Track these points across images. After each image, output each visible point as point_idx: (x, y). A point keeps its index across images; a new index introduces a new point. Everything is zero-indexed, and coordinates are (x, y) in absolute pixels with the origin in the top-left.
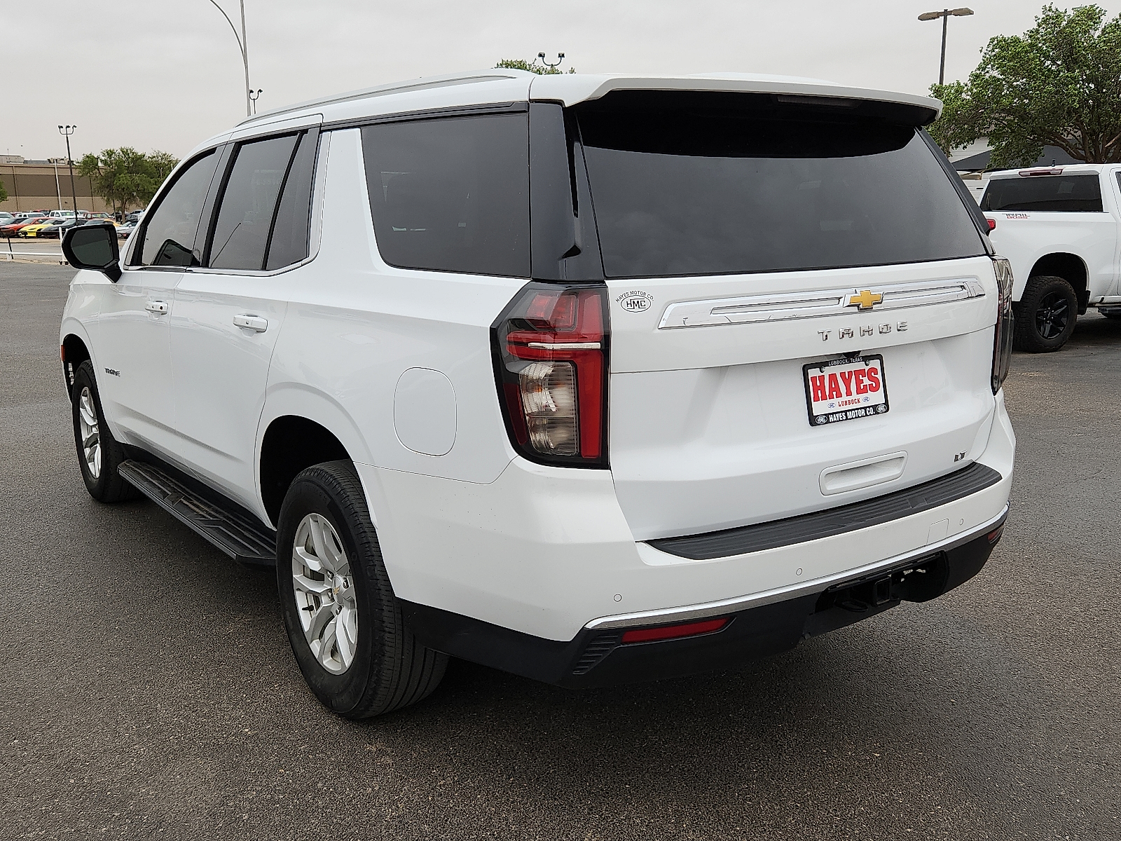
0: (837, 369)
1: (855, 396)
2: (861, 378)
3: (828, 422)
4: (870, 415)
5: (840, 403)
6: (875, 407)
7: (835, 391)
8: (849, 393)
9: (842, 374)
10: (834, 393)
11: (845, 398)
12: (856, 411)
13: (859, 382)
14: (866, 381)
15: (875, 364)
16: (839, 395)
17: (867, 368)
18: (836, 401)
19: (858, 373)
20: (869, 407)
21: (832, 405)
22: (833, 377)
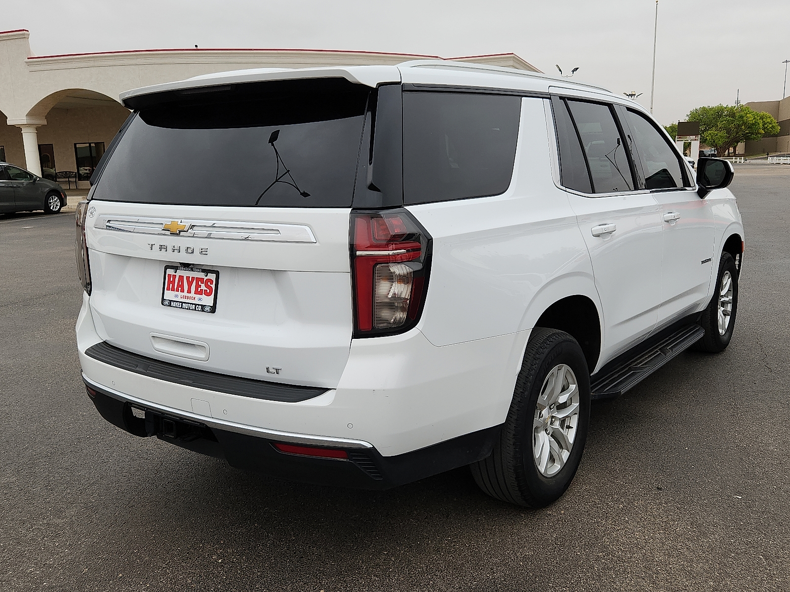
0: (185, 273)
1: (192, 294)
2: (200, 284)
3: (170, 306)
4: (198, 310)
5: (182, 296)
6: (203, 306)
7: (181, 287)
8: (189, 292)
9: (188, 278)
10: (180, 288)
11: (185, 294)
12: (189, 305)
13: (198, 286)
14: (203, 287)
15: (212, 277)
16: (183, 291)
17: (206, 278)
18: (179, 293)
19: (198, 279)
20: (199, 305)
21: (176, 296)
22: (181, 278)
